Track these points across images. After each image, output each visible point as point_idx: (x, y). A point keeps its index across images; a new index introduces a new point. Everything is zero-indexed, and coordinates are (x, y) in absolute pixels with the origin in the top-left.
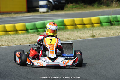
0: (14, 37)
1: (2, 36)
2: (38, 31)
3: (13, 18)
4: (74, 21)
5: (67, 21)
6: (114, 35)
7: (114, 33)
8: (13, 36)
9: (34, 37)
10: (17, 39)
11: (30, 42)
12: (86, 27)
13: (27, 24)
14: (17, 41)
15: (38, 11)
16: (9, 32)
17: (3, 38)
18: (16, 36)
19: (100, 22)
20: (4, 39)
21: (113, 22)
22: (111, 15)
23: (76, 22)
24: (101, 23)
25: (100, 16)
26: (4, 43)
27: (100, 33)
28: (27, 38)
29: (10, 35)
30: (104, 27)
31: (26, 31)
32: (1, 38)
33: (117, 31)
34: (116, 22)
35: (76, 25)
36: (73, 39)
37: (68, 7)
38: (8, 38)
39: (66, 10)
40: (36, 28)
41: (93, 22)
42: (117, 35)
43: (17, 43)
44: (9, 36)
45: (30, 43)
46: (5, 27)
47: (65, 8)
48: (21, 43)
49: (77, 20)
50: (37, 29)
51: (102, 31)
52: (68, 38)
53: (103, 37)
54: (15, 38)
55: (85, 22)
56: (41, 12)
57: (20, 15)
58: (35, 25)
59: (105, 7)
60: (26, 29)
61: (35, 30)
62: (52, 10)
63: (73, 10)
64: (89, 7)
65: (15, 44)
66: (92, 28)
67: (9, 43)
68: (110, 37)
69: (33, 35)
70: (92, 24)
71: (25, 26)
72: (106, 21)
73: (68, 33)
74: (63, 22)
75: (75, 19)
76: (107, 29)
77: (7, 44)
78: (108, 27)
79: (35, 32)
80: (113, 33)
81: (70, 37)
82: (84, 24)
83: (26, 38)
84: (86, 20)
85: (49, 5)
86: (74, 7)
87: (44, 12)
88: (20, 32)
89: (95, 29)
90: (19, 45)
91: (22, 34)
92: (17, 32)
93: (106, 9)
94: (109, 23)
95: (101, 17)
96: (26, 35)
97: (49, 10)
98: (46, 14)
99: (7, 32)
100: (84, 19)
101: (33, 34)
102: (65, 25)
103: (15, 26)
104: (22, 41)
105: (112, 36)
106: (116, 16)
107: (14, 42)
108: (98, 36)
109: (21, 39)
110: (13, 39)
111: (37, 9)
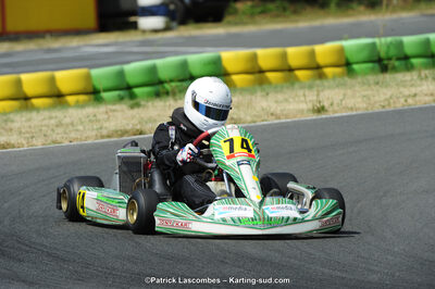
0: (51, 118)
1: (10, 113)
2: (132, 96)
3: (49, 51)
4: (254, 58)
5: (231, 57)
6: (389, 104)
7: (391, 97)
8: (46, 114)
9: (119, 114)
10: (59, 125)
11: (105, 132)
12: (296, 79)
13: (95, 72)
14: (60, 130)
15: (134, 26)
16: (35, 101)
17: (12, 121)
18: (58, 114)
19: (343, 62)
20: (16, 125)
21: (389, 59)
22: (379, 36)
23: (264, 63)
24: (348, 64)
25: (346, 39)
26: (14, 139)
27: (341, 97)
28: (93, 119)
29: (37, 109)
30: (359, 79)
31: (92, 97)
32: (6, 121)
33: (402, 89)
34: (398, 59)
35: (262, 71)
36: (249, 119)
37: (236, 12)
38: (29, 120)
39: (230, 24)
40: (125, 85)
41: (321, 60)
42: (400, 104)
43: (58, 138)
44: (34, 114)
45: (102, 137)
46: (19, 83)
47: (226, 14)
48: (73, 135)
49: (266, 56)
50: (129, 88)
51: (349, 92)
54: (53, 122)
55: (293, 62)
56: (144, 31)
57: (74, 42)
58: (121, 74)
59: (362, 8)
60: (92, 90)
61: (121, 93)
62: (183, 22)
63: (254, 23)
64: (309, 9)
65: (54, 142)
66: (318, 82)
67: (32, 137)
68: (376, 110)
69: (114, 111)
70: (318, 67)
71: (88, 77)
72: (364, 55)
74: (217, 62)
75: (260, 52)
76: (369, 85)
77: (24, 142)
78: (371, 78)
79: (121, 99)
80: (388, 96)
81: (241, 115)
82: (291, 70)
83: (90, 121)
84: (295, 54)
85: (172, 7)
86: (259, 10)
87: (156, 31)
88: (70, 99)
89: (326, 83)
90: (66, 143)
91: (79, 105)
92: (61, 99)
93: (366, 17)
94: (377, 66)
95: (350, 44)
96: (90, 110)
97: (174, 24)
98: (160, 35)
99: (27, 98)
100: (291, 51)
101: (114, 107)
102: (226, 74)
103: (52, 80)
104: (77, 130)
105: (384, 107)
106: (398, 38)
107: (49, 132)
108: (336, 108)
109: (72, 124)
110: (46, 122)
111: (133, 19)
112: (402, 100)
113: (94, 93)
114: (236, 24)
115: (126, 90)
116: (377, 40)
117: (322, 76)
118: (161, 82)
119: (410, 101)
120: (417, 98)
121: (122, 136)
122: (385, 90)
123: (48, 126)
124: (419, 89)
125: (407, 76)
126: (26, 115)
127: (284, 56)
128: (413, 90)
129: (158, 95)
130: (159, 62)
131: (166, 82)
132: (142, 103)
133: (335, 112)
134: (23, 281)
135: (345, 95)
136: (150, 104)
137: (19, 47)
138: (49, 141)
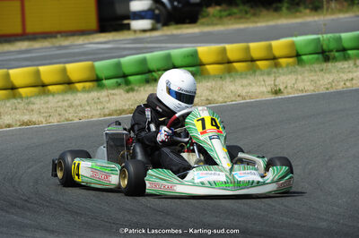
0: (63, 101)
1: (31, 97)
2: (127, 83)
3: (61, 47)
4: (224, 51)
5: (206, 51)
6: (332, 87)
7: (333, 81)
8: (60, 97)
9: (117, 97)
10: (71, 106)
11: (107, 111)
12: (258, 68)
13: (97, 64)
14: (71, 110)
15: (128, 27)
16: (50, 88)
17: (34, 104)
18: (69, 97)
19: (295, 54)
20: (35, 107)
21: (331, 51)
22: (322, 34)
23: (231, 56)
24: (298, 55)
25: (296, 36)
26: (35, 118)
27: (294, 82)
28: (98, 101)
29: (53, 94)
30: (307, 68)
31: (95, 83)
32: (28, 104)
33: (342, 75)
34: (337, 51)
35: (229, 62)
36: (221, 100)
37: (208, 15)
38: (47, 102)
39: (203, 24)
40: (122, 75)
41: (277, 53)
42: (340, 87)
43: (70, 116)
44: (50, 98)
45: (105, 116)
46: (38, 73)
47: (200, 17)
48: (81, 114)
49: (233, 50)
50: (125, 76)
51: (300, 77)
52: (210, 98)
53: (304, 94)
54: (66, 104)
55: (255, 54)
56: (135, 31)
57: (80, 40)
58: (119, 65)
59: (307, 11)
60: (95, 78)
61: (119, 80)
62: (166, 24)
63: (223, 24)
64: (265, 12)
65: (67, 120)
66: (275, 70)
67: (50, 116)
68: (321, 92)
69: (113, 94)
70: (275, 58)
71: (93, 68)
72: (311, 48)
73: (209, 84)
74: (195, 54)
75: (228, 46)
76: (316, 71)
77: (44, 121)
78: (317, 67)
79: (119, 85)
80: (330, 81)
81: (214, 96)
82: (253, 60)
83: (95, 103)
84: (256, 48)
85: (157, 12)
86: (225, 13)
87: (144, 31)
88: (79, 86)
89: (280, 71)
90: (76, 120)
91: (84, 90)
92: (72, 85)
93: (309, 18)
94: (320, 56)
95: (299, 40)
96: (94, 94)
97: (159, 25)
98: (148, 34)
99: (44, 85)
100: (252, 45)
101: (113, 92)
102: (201, 64)
103: (64, 71)
104: (85, 110)
105: (327, 89)
106: (337, 35)
107: (63, 112)
108: (290, 90)
109: (81, 105)
110: (60, 104)
111: (126, 22)
112: (342, 83)
113: (97, 81)
114: (208, 25)
115: (122, 78)
116: (320, 36)
117: (277, 65)
118: (150, 71)
119: (348, 84)
120: (354, 82)
121: (121, 114)
122: (328, 76)
123: (62, 107)
124: (355, 74)
125: (345, 65)
126: (44, 99)
127: (248, 50)
128: (350, 76)
129: (147, 81)
130: (148, 55)
131: (154, 71)
132: (136, 88)
133: (289, 93)
134: (46, 230)
135: (296, 80)
136: (142, 89)
137: (37, 45)
138: (63, 119)
